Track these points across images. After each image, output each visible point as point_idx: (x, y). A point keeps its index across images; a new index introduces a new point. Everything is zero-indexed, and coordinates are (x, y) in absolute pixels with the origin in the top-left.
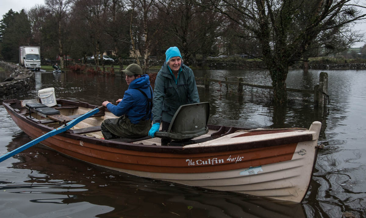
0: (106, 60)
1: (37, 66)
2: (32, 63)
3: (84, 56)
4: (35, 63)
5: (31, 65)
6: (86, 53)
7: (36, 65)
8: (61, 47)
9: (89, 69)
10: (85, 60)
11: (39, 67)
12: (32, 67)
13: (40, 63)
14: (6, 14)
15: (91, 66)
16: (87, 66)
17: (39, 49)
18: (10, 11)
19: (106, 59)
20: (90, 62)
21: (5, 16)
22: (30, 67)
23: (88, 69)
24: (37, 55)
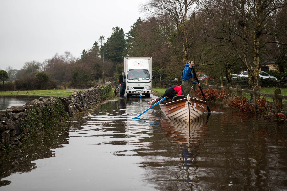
0: (265, 79)
1: (145, 90)
2: (136, 85)
3: (227, 71)
4: (141, 85)
5: (135, 88)
6: (229, 67)
7: (143, 88)
8: (186, 55)
9: (235, 100)
10: (228, 79)
11: (148, 92)
12: (137, 92)
13: (150, 84)
14: (134, 24)
15: (240, 92)
16: (230, 91)
17: (150, 61)
18: (138, 20)
19: (264, 77)
20: (236, 83)
21: (133, 27)
22: (133, 92)
23: (232, 99)
24: (146, 72)
